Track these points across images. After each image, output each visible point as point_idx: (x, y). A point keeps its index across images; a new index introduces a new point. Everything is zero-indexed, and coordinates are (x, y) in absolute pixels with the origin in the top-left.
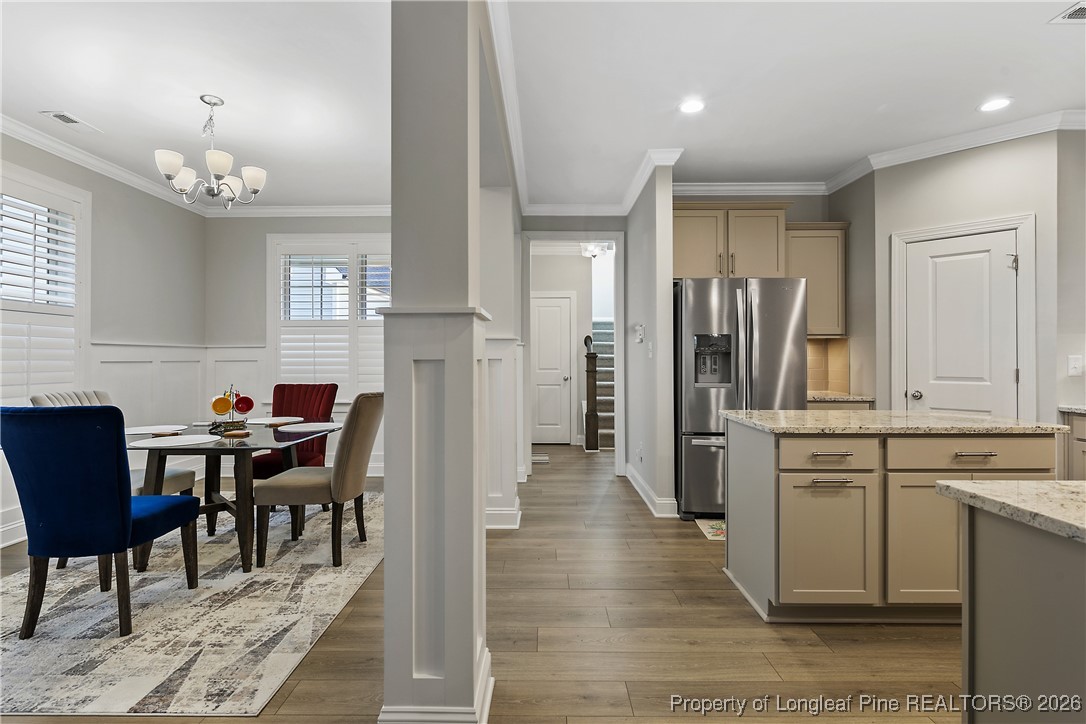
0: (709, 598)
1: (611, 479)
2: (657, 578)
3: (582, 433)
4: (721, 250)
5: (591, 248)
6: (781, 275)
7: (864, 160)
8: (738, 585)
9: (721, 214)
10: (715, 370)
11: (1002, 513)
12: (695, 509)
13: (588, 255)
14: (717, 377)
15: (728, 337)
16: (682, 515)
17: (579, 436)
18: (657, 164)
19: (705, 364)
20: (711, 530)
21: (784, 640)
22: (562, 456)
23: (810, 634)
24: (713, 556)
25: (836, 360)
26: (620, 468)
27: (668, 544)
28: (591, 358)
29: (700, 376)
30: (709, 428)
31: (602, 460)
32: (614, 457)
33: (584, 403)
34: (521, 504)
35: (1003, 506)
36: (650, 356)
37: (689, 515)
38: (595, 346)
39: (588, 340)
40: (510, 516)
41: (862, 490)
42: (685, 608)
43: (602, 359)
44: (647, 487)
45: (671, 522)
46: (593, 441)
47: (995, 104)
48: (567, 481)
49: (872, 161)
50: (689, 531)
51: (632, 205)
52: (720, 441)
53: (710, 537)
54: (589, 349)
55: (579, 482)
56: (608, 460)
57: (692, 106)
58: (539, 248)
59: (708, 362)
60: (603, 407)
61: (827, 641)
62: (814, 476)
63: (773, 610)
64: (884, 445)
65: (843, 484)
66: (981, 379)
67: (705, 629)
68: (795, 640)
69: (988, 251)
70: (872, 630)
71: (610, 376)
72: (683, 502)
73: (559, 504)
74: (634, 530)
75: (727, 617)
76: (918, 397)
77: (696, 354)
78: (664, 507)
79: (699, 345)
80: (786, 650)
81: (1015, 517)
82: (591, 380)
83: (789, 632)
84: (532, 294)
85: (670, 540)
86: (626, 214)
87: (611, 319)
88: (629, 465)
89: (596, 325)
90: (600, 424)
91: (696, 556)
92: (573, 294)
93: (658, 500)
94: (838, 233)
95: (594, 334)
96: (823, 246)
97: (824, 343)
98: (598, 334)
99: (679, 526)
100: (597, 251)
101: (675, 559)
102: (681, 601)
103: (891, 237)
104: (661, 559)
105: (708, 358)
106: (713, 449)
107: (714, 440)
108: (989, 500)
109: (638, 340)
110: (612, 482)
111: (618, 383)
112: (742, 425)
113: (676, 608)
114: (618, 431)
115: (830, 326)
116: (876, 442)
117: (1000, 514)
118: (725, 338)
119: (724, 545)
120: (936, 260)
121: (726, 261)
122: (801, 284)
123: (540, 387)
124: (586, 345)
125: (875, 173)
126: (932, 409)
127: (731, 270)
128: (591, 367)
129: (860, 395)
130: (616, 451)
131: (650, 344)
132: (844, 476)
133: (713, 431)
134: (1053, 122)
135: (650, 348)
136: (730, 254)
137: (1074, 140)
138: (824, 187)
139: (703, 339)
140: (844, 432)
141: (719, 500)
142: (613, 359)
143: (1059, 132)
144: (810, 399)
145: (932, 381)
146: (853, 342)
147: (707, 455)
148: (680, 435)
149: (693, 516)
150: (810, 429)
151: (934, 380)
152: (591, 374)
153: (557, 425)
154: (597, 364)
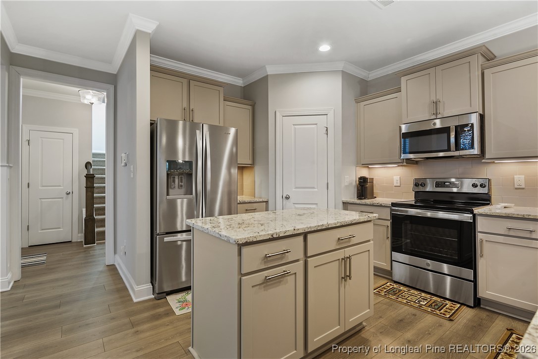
1: (102, 268)
3: (82, 233)
4: (185, 105)
5: (89, 97)
6: (221, 124)
7: (263, 68)
9: (185, 81)
10: (181, 186)
12: (166, 289)
13: (86, 102)
14: (183, 190)
15: (190, 163)
16: (156, 295)
17: (80, 235)
18: (137, 28)
19: (174, 181)
20: (178, 305)
25: (247, 177)
26: (110, 257)
27: (143, 331)
28: (90, 178)
29: (171, 191)
30: (176, 228)
32: (104, 249)
36: (132, 176)
37: (162, 295)
38: (93, 169)
39: (88, 165)
41: (294, 276)
43: (98, 178)
44: (129, 276)
45: (147, 304)
46: (90, 238)
47: (325, 48)
49: (268, 69)
50: (161, 310)
51: (120, 64)
52: (184, 236)
53: (177, 312)
54: (88, 171)
56: (100, 252)
59: (177, 180)
60: (98, 212)
62: (265, 273)
64: (305, 240)
66: (313, 188)
69: (316, 124)
71: (103, 190)
72: (157, 285)
74: (114, 323)
76: (287, 198)
77: (168, 174)
78: (142, 291)
79: (169, 169)
82: (90, 194)
85: (145, 326)
86: (115, 72)
87: (104, 152)
88: (117, 256)
89: (95, 155)
90: (96, 224)
91: (167, 339)
92: (76, 131)
93: (137, 288)
94: (250, 107)
95: (93, 161)
96: (240, 113)
97: (242, 168)
98: (97, 161)
99: (153, 307)
100: (94, 100)
103: (276, 112)
105: (176, 177)
106: (179, 243)
107: (180, 237)
109: (123, 164)
110: (102, 272)
114: (109, 229)
115: (244, 159)
118: (188, 164)
119: (190, 317)
120: (295, 126)
121: (188, 114)
122: (232, 131)
123: (42, 200)
124: (86, 168)
125: (269, 76)
126: (294, 204)
127: (191, 119)
128: (89, 184)
129: (261, 198)
130: (106, 243)
131: (132, 166)
132: (284, 268)
133: (179, 229)
134: (340, 66)
135: (132, 169)
136: (191, 109)
137: (347, 77)
138: (241, 82)
139: (172, 164)
140: (285, 234)
141: (184, 278)
142: (104, 178)
143: (342, 71)
144: (238, 202)
145: (294, 190)
146: (257, 169)
147: (175, 248)
148: (155, 236)
149: (165, 294)
150: (265, 235)
151: (295, 189)
152: (89, 189)
153: (60, 228)
154: (95, 182)
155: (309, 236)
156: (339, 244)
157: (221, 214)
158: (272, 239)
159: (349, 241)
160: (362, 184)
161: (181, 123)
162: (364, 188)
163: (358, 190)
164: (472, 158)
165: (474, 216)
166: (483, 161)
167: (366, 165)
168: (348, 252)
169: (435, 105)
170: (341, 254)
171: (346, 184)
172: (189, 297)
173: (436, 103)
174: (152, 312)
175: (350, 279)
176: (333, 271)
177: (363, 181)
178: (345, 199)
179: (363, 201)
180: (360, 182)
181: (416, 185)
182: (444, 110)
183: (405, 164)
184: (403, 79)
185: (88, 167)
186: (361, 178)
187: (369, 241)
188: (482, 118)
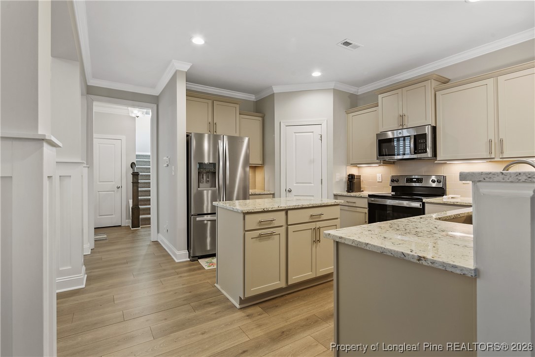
0: (210, 303)
1: (149, 244)
2: (180, 299)
3: (129, 219)
4: (210, 120)
5: (136, 112)
6: (237, 135)
7: (270, 88)
8: (223, 292)
9: (210, 102)
10: (208, 181)
11: (353, 244)
12: (198, 254)
13: (134, 116)
14: (209, 184)
15: (214, 164)
16: (191, 258)
17: (127, 221)
18: (177, 69)
19: (203, 178)
20: (206, 264)
21: (248, 316)
22: (115, 234)
23: (258, 309)
24: (209, 278)
25: (258, 175)
26: (154, 237)
27: (185, 276)
28: (135, 175)
29: (200, 184)
31: (143, 233)
32: (150, 231)
33: (131, 201)
34: (86, 270)
35: (354, 241)
36: (173, 174)
37: (194, 258)
38: (137, 168)
39: (133, 165)
40: (79, 279)
41: (279, 235)
42: (198, 313)
43: (142, 175)
44: (171, 246)
45: (185, 264)
46: (136, 223)
47: (317, 74)
48: (119, 249)
49: (274, 89)
50: (195, 267)
51: (162, 89)
52: (209, 217)
53: (206, 268)
54: (133, 170)
55: (128, 248)
56: (146, 233)
57: (198, 40)
58: (100, 107)
59: (205, 177)
60: (142, 203)
61: (265, 310)
62: (260, 232)
63: (242, 302)
64: (287, 214)
65: (272, 234)
66: (310, 183)
67: (209, 323)
68: (252, 314)
69: (313, 132)
70: (282, 299)
71: (148, 185)
72: (192, 251)
73: (115, 265)
74: (165, 272)
75: (220, 312)
76: (290, 191)
77: (198, 172)
78: (181, 255)
79: (200, 169)
80: (249, 321)
81: (359, 246)
82: (135, 188)
83: (250, 311)
84: (95, 135)
85: (186, 274)
86: (158, 95)
87: (149, 154)
88: (159, 234)
89: (138, 156)
90: (141, 212)
91: (200, 281)
92: (124, 138)
93: (178, 253)
94: (260, 119)
95: (137, 161)
96: (254, 123)
97: (254, 168)
98: (139, 161)
99: (190, 265)
100: (139, 114)
101: (189, 285)
102: (195, 309)
103: (280, 122)
104: (182, 287)
105: (205, 175)
106: (206, 222)
107: (206, 217)
108: (348, 239)
109: (166, 165)
110: (150, 245)
111: (153, 189)
112: (226, 209)
113: (193, 314)
114: (153, 216)
115: (256, 160)
116: (284, 213)
117: (353, 245)
118: (213, 165)
119: (215, 270)
120: (296, 134)
121: (213, 126)
122: (246, 140)
123: (100, 193)
124: (132, 168)
125: (275, 94)
126: (295, 196)
127: (215, 131)
128: (135, 180)
129: (269, 191)
130: (152, 227)
131: (173, 167)
132: (272, 230)
133: (205, 212)
134: (332, 85)
135: (173, 169)
136: (214, 123)
137: (337, 93)
138: (254, 97)
139: (201, 165)
140: (272, 209)
141: (208, 248)
142: (149, 176)
143: (334, 89)
144: (250, 194)
145: (295, 185)
146: (266, 168)
147: (202, 225)
148: (190, 216)
149: (197, 258)
150: (259, 209)
152: (135, 184)
153: (112, 215)
154: (139, 178)
155: (289, 212)
156: (312, 219)
157: (238, 199)
158: (264, 212)
159: (320, 218)
160: (350, 180)
161: (206, 136)
162: (353, 183)
163: (348, 185)
164: (428, 159)
165: (424, 204)
166: (436, 162)
167: (355, 165)
168: (319, 224)
169: (401, 118)
170: (313, 225)
171: (337, 180)
172: (214, 260)
173: (402, 116)
174: (190, 268)
175: (320, 242)
176: (308, 236)
177: (351, 178)
178: (335, 193)
179: (352, 194)
180: (349, 179)
181: (393, 181)
182: (408, 122)
183: (382, 164)
184: (380, 96)
186: (349, 175)
187: (337, 218)
188: (434, 129)
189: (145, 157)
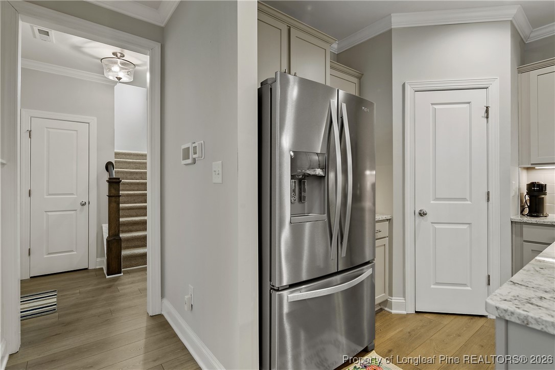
3: (102, 256)
4: (285, 67)
5: (115, 69)
9: (284, 28)
10: (304, 198)
13: (111, 76)
17: (99, 259)
28: (114, 183)
33: (105, 227)
36: (216, 180)
38: (117, 172)
39: (109, 166)
43: (124, 184)
46: (115, 264)
49: (393, 19)
54: (110, 174)
60: (125, 228)
66: (464, 199)
69: (469, 103)
76: (422, 214)
82: (114, 205)
88: (165, 301)
89: (117, 154)
90: (123, 245)
92: (93, 120)
95: (116, 162)
98: (119, 162)
103: (404, 84)
120: (435, 106)
123: (49, 213)
125: (393, 31)
126: (432, 223)
128: (113, 191)
134: (508, 14)
135: (216, 169)
137: (514, 33)
138: (336, 46)
143: (511, 21)
151: (434, 200)
152: (113, 199)
153: (72, 251)
154: (121, 188)
171: (513, 194)
185: (109, 169)
189: (128, 157)
